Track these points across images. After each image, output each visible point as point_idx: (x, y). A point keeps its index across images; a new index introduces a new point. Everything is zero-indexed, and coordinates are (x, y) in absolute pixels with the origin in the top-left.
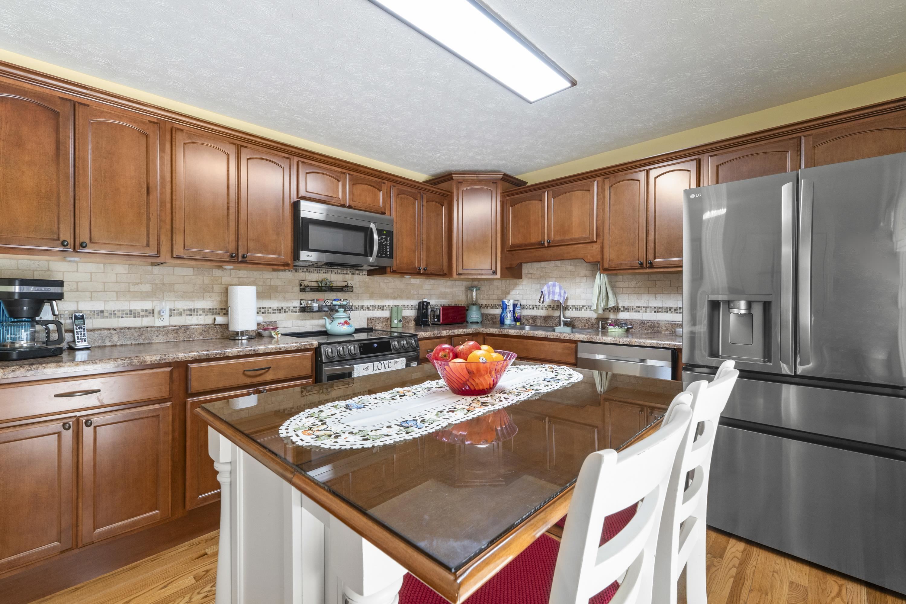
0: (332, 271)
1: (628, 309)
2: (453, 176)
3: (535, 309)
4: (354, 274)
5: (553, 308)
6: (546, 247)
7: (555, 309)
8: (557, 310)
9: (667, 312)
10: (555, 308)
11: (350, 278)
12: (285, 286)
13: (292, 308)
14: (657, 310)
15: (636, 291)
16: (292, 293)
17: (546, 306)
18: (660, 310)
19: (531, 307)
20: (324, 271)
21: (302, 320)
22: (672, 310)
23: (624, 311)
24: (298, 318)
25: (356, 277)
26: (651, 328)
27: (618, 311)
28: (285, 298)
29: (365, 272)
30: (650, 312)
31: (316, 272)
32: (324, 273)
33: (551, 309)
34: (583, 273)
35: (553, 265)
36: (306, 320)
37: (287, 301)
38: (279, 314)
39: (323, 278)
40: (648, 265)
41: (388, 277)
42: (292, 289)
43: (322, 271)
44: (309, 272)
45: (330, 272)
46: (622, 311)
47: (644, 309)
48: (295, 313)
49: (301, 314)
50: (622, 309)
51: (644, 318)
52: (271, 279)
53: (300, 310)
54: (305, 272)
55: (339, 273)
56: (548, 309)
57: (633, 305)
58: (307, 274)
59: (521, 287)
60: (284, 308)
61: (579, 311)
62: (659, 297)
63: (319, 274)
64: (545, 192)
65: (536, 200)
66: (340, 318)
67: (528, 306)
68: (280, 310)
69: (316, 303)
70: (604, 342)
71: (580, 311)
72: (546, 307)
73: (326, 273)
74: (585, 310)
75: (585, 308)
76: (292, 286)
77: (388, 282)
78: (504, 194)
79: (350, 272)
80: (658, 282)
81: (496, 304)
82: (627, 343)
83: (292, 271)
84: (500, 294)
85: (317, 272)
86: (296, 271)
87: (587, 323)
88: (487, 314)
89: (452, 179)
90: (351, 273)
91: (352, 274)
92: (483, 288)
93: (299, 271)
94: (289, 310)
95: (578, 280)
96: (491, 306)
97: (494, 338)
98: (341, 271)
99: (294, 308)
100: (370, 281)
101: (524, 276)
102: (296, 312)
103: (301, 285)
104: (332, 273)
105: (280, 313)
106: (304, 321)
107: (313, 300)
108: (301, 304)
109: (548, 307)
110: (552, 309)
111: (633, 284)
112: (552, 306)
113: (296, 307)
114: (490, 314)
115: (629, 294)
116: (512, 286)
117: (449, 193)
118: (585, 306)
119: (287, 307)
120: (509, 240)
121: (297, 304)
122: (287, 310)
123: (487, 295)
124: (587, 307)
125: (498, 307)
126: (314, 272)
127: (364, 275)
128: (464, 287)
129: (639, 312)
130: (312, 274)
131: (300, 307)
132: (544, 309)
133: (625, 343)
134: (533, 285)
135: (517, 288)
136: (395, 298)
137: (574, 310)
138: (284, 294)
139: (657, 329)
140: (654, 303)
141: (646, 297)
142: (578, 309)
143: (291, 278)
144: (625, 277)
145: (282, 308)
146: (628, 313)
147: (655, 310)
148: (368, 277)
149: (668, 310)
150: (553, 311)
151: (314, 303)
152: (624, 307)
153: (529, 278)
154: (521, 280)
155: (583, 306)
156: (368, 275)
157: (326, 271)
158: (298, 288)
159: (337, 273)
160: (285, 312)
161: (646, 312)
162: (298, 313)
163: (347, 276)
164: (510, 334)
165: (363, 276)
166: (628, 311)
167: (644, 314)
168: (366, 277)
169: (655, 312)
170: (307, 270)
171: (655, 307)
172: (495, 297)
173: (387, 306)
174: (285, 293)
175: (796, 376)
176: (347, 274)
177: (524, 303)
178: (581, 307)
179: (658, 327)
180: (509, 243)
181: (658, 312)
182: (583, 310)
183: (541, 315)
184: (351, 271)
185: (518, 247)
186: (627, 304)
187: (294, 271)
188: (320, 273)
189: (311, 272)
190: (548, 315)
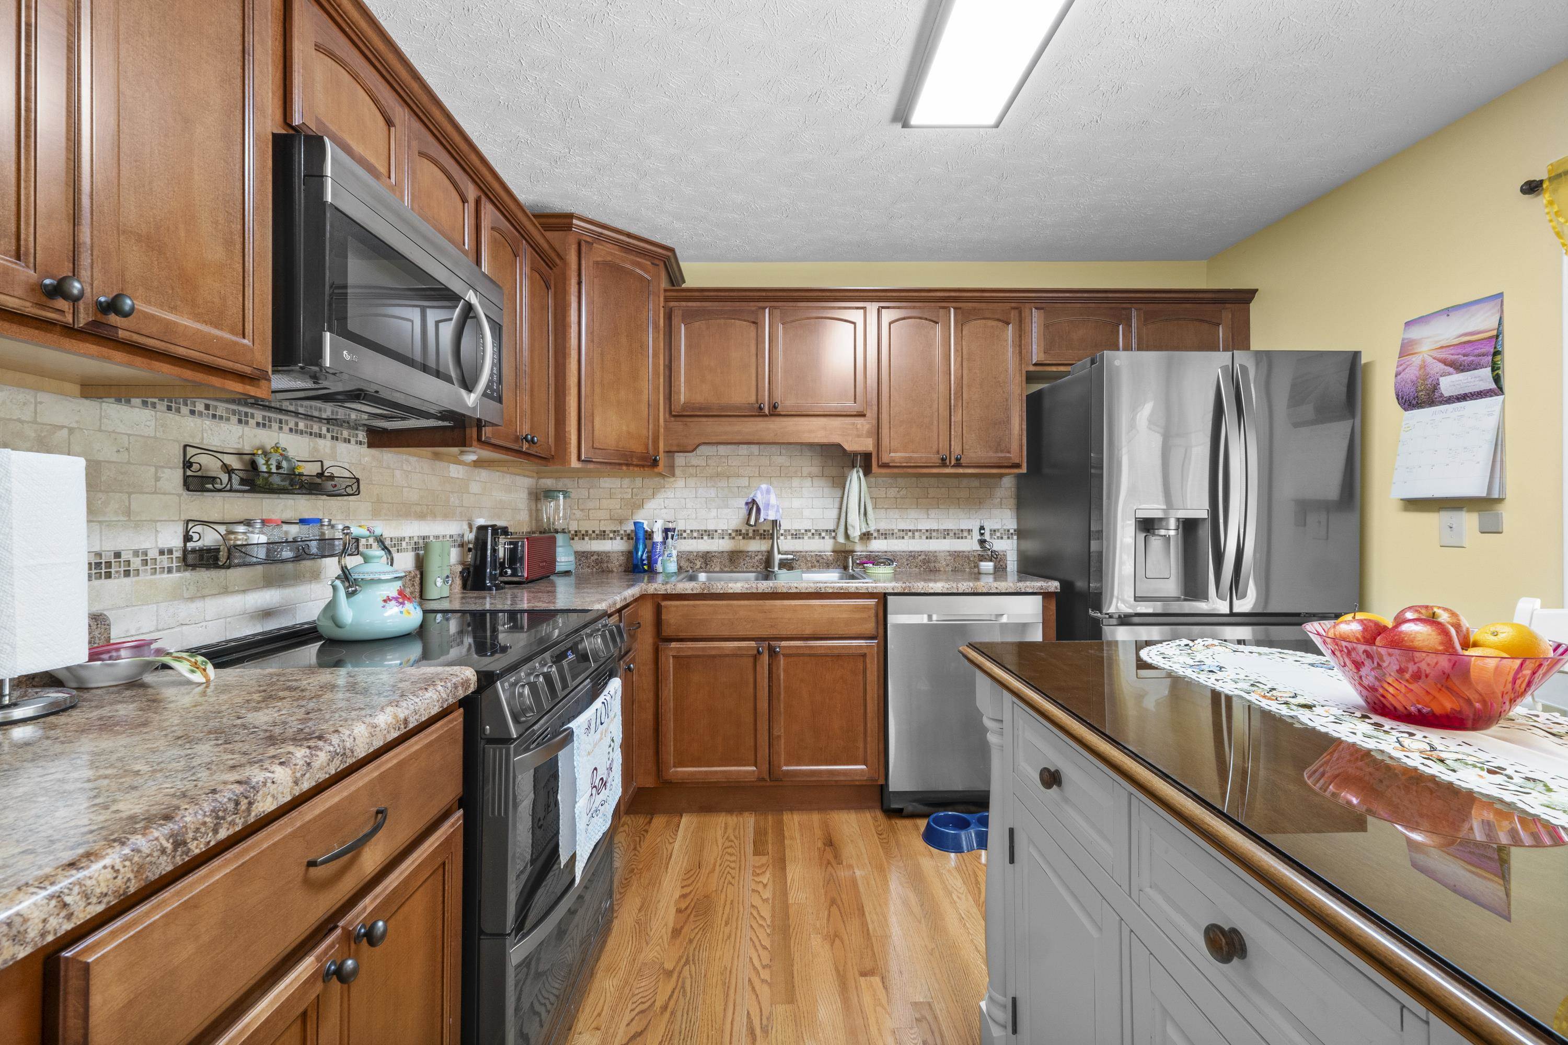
0: (281, 422)
1: (885, 535)
2: (575, 221)
3: (705, 538)
4: (337, 439)
5: (746, 536)
6: (766, 416)
7: (750, 538)
8: (754, 538)
9: (945, 538)
10: (751, 535)
11: (328, 450)
12: (129, 463)
13: (154, 553)
14: (929, 534)
15: (898, 504)
16: (155, 493)
17: (730, 532)
18: (934, 534)
19: (695, 534)
20: (260, 420)
21: (192, 599)
22: (951, 534)
23: (879, 538)
24: (176, 595)
25: (342, 447)
26: (924, 564)
27: (868, 538)
28: (128, 512)
29: (362, 436)
30: (920, 537)
31: (234, 419)
32: (258, 424)
33: (741, 537)
34: (806, 471)
35: (745, 452)
36: (203, 597)
37: (138, 525)
38: (103, 581)
39: (257, 443)
40: (953, 462)
41: (410, 454)
42: (157, 479)
43: (253, 417)
44: (214, 416)
45: (275, 426)
46: (875, 538)
47: (910, 534)
48: (165, 576)
49: (188, 575)
50: (875, 534)
51: (911, 549)
52: (71, 430)
53: (184, 558)
54: (201, 414)
55: (302, 432)
56: (734, 538)
57: (894, 527)
58: (208, 423)
59: (670, 494)
60: (124, 557)
61: (798, 541)
62: (933, 513)
63: (246, 429)
64: (765, 308)
65: (745, 321)
66: (380, 581)
67: (688, 532)
68: (108, 564)
69: (261, 533)
70: (932, 591)
71: (801, 541)
72: (730, 534)
73: (264, 425)
74: (809, 538)
75: (810, 534)
76: (157, 467)
77: (410, 469)
78: (668, 294)
79: (328, 431)
80: (930, 490)
81: (608, 529)
82: (970, 591)
83: (154, 405)
84: (618, 507)
85: (240, 421)
86: (169, 408)
87: (818, 561)
88: (584, 552)
89: (568, 227)
90: (329, 435)
91: (333, 438)
92: (574, 494)
93: (178, 411)
94: (145, 562)
95: (796, 482)
96: (594, 535)
97: (686, 603)
98: (306, 427)
99: (162, 553)
100: (374, 464)
101: (678, 472)
102: (170, 570)
103: (187, 464)
104: (281, 428)
105: (108, 575)
106: (199, 604)
107: (248, 523)
108: (187, 538)
109: (733, 535)
110: (744, 538)
111: (892, 492)
112: (744, 531)
113: (170, 552)
114: (592, 553)
115: (886, 509)
116: (650, 492)
117: (558, 261)
118: (810, 531)
119: (136, 553)
120: (679, 392)
121: (172, 538)
122: (136, 563)
123: (582, 510)
124: (813, 531)
125: (611, 535)
126: (228, 419)
127: (361, 443)
128: (526, 491)
129: (903, 538)
130: (224, 426)
131: (185, 551)
132: (727, 537)
133: (967, 591)
134: (700, 491)
135: (661, 495)
136: (421, 516)
137: (789, 537)
138: (125, 497)
139: (933, 565)
140: (925, 525)
141: (913, 513)
142: (796, 535)
143: (150, 432)
144: (880, 480)
145: (118, 555)
146: (885, 541)
147: (928, 535)
148: (374, 452)
149: (946, 534)
150: (745, 541)
151: (253, 532)
152: (878, 531)
153: (691, 476)
154: (672, 479)
155: (806, 531)
156: (370, 445)
157: (264, 418)
158: (175, 476)
159: (296, 431)
160: (127, 573)
161: (914, 538)
162: (176, 575)
163: (321, 442)
164: (731, 591)
165: (358, 447)
166: (886, 538)
167: (912, 541)
168: (364, 449)
169: (927, 538)
170: (207, 407)
171: (927, 531)
172: (603, 514)
173: (407, 540)
174: (130, 494)
175: (1232, 614)
176: (320, 436)
177: (680, 526)
178: (803, 531)
179: (935, 562)
180: (679, 399)
181: (931, 538)
182: (806, 538)
183: (721, 549)
184: (331, 427)
185: (700, 409)
186: (883, 526)
187: (161, 406)
188: (247, 423)
189: (221, 418)
190: (734, 549)
